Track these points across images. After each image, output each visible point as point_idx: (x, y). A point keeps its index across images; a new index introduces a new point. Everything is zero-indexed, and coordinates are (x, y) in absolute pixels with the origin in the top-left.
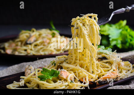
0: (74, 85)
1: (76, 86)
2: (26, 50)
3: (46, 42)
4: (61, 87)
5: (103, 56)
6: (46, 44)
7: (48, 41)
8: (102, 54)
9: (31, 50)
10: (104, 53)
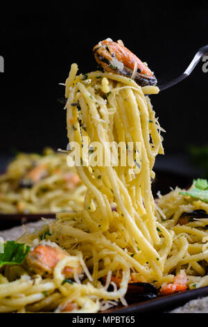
0: (73, 291)
1: (79, 294)
2: (15, 203)
3: (71, 180)
4: (27, 295)
5: (198, 208)
6: (70, 186)
7: (77, 179)
8: (195, 202)
9: (30, 202)
10: (202, 198)
